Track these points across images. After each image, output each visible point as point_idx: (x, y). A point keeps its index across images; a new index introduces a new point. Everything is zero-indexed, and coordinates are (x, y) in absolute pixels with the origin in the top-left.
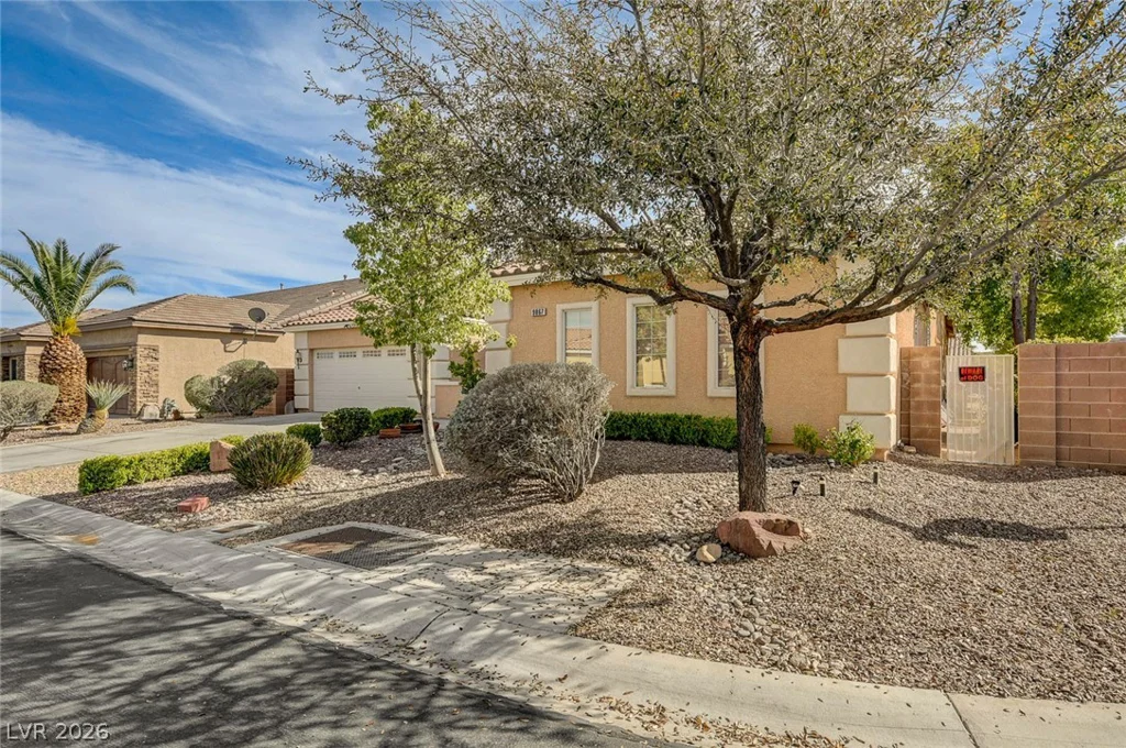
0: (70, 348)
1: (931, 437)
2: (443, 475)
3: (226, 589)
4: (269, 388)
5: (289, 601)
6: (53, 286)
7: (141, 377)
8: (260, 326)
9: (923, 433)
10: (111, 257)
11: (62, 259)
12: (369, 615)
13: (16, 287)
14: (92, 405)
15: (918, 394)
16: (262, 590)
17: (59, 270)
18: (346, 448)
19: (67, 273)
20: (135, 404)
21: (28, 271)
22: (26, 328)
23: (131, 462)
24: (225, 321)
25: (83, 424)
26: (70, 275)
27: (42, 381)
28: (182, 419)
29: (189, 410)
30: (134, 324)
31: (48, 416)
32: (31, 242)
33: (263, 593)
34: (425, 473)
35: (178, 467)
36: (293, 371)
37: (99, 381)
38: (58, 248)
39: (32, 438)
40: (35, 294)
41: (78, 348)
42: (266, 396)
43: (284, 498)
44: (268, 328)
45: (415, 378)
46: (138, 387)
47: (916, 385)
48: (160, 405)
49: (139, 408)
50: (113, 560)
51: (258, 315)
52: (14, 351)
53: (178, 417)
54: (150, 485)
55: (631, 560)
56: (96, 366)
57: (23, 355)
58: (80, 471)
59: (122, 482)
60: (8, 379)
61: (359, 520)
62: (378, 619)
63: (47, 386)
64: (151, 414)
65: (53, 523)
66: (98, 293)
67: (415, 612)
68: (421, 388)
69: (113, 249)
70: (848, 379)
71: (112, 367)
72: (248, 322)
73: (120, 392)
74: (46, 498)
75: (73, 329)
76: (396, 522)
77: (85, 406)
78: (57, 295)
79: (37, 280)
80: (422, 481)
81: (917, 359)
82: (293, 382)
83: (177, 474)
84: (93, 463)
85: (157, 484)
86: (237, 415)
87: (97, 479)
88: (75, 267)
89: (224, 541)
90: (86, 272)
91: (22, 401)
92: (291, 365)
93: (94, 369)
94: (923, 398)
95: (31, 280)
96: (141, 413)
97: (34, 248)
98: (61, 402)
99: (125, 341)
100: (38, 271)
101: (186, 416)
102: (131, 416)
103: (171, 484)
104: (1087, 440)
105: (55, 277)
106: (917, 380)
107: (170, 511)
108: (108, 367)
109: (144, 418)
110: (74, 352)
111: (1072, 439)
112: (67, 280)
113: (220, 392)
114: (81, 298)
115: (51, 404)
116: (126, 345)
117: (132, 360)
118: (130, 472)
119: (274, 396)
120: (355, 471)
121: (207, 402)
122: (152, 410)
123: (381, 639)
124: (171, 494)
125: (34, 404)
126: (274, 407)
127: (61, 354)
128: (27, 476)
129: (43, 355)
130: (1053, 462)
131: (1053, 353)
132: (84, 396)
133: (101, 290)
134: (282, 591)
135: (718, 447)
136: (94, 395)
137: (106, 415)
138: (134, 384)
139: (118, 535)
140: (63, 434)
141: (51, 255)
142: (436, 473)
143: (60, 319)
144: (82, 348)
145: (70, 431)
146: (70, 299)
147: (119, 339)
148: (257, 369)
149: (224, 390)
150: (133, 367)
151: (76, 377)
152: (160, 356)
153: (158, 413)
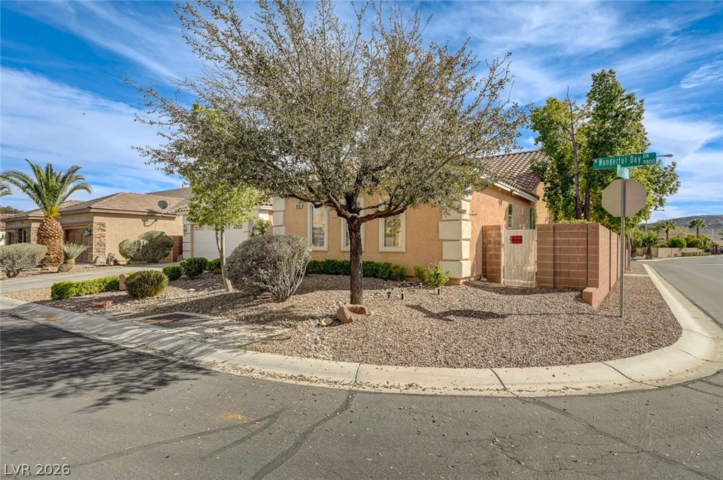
0: (54, 224)
1: (496, 273)
2: (231, 290)
3: (108, 337)
4: (168, 247)
5: (132, 340)
6: (45, 190)
7: (95, 241)
8: (165, 211)
9: (492, 271)
10: (77, 173)
11: (49, 175)
12: (162, 344)
13: (24, 190)
14: (67, 257)
15: (490, 250)
16: (123, 336)
17: (48, 181)
18: (193, 279)
19: (53, 182)
20: (92, 256)
21: (31, 181)
22: (32, 212)
23: (78, 285)
24: (144, 209)
25: (61, 267)
26: (54, 183)
27: (39, 243)
28: (119, 264)
29: (122, 260)
30: (91, 210)
31: (42, 262)
32: (32, 165)
33: (122, 338)
34: (223, 290)
35: (103, 287)
36: (182, 237)
37: (70, 243)
38: (47, 169)
39: (33, 275)
40: (35, 195)
41: (59, 224)
42: (167, 252)
43: (150, 302)
44: (170, 212)
45: (217, 242)
46: (94, 247)
47: (489, 246)
48: (107, 256)
49: (94, 258)
50: (61, 326)
51: (163, 205)
52: (25, 225)
53: (116, 263)
54: (88, 296)
55: (290, 325)
56: (71, 234)
57: (30, 228)
58: (52, 288)
59: (73, 295)
60: (21, 242)
61: (181, 311)
62: (165, 345)
63: (41, 246)
64: (101, 262)
65: (37, 313)
66: (70, 193)
67: (180, 342)
68: (220, 247)
69: (78, 168)
70: (444, 242)
71: (80, 235)
72: (157, 209)
73: (82, 249)
74: (34, 302)
75: (56, 214)
76: (197, 312)
77: (63, 257)
78: (47, 195)
79: (35, 186)
80: (219, 294)
81: (490, 232)
82: (182, 244)
83: (102, 291)
84: (58, 285)
85: (92, 296)
86: (149, 262)
87: (60, 293)
88: (57, 178)
89: (114, 319)
90: (63, 181)
91: (27, 254)
92: (181, 233)
93: (69, 236)
94: (492, 252)
95: (33, 187)
96: (95, 261)
97: (34, 168)
98: (49, 255)
99: (86, 220)
100: (36, 181)
101: (121, 263)
102: (90, 263)
103: (97, 296)
104: (568, 274)
105: (45, 185)
106: (490, 243)
107: (93, 307)
108: (78, 235)
109: (97, 264)
110: (57, 227)
111: (561, 274)
112: (52, 186)
113: (139, 250)
114: (60, 197)
115: (43, 256)
116: (86, 222)
117: (90, 231)
118: (77, 290)
119: (172, 252)
120: (192, 289)
121: (132, 255)
122: (101, 260)
123: (163, 351)
124: (96, 300)
125: (34, 256)
126: (172, 258)
127: (50, 228)
128: (27, 293)
129: (39, 229)
130: (552, 286)
131: (552, 229)
132: (62, 251)
133: (72, 191)
134: (131, 337)
135: (382, 278)
136: (67, 251)
137: (74, 262)
138: (91, 245)
139: (67, 317)
140: (50, 273)
141: (43, 172)
142: (228, 290)
143: (49, 208)
144: (61, 224)
145: (54, 271)
146: (55, 197)
147: (83, 219)
148: (161, 235)
149: (141, 248)
150: (91, 235)
151: (57, 241)
152: (106, 229)
153: (105, 261)
